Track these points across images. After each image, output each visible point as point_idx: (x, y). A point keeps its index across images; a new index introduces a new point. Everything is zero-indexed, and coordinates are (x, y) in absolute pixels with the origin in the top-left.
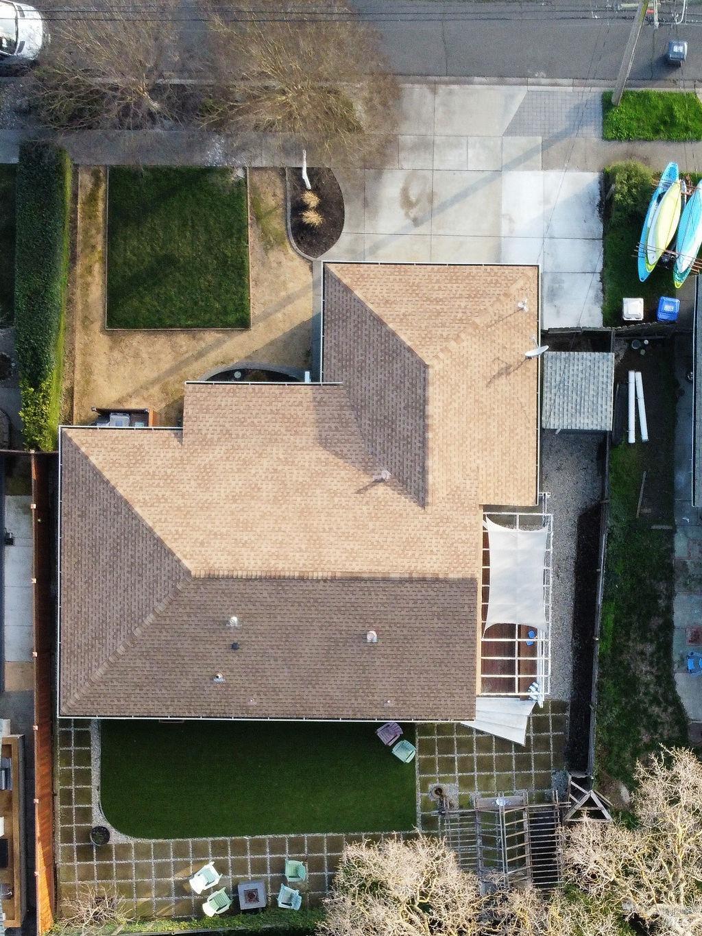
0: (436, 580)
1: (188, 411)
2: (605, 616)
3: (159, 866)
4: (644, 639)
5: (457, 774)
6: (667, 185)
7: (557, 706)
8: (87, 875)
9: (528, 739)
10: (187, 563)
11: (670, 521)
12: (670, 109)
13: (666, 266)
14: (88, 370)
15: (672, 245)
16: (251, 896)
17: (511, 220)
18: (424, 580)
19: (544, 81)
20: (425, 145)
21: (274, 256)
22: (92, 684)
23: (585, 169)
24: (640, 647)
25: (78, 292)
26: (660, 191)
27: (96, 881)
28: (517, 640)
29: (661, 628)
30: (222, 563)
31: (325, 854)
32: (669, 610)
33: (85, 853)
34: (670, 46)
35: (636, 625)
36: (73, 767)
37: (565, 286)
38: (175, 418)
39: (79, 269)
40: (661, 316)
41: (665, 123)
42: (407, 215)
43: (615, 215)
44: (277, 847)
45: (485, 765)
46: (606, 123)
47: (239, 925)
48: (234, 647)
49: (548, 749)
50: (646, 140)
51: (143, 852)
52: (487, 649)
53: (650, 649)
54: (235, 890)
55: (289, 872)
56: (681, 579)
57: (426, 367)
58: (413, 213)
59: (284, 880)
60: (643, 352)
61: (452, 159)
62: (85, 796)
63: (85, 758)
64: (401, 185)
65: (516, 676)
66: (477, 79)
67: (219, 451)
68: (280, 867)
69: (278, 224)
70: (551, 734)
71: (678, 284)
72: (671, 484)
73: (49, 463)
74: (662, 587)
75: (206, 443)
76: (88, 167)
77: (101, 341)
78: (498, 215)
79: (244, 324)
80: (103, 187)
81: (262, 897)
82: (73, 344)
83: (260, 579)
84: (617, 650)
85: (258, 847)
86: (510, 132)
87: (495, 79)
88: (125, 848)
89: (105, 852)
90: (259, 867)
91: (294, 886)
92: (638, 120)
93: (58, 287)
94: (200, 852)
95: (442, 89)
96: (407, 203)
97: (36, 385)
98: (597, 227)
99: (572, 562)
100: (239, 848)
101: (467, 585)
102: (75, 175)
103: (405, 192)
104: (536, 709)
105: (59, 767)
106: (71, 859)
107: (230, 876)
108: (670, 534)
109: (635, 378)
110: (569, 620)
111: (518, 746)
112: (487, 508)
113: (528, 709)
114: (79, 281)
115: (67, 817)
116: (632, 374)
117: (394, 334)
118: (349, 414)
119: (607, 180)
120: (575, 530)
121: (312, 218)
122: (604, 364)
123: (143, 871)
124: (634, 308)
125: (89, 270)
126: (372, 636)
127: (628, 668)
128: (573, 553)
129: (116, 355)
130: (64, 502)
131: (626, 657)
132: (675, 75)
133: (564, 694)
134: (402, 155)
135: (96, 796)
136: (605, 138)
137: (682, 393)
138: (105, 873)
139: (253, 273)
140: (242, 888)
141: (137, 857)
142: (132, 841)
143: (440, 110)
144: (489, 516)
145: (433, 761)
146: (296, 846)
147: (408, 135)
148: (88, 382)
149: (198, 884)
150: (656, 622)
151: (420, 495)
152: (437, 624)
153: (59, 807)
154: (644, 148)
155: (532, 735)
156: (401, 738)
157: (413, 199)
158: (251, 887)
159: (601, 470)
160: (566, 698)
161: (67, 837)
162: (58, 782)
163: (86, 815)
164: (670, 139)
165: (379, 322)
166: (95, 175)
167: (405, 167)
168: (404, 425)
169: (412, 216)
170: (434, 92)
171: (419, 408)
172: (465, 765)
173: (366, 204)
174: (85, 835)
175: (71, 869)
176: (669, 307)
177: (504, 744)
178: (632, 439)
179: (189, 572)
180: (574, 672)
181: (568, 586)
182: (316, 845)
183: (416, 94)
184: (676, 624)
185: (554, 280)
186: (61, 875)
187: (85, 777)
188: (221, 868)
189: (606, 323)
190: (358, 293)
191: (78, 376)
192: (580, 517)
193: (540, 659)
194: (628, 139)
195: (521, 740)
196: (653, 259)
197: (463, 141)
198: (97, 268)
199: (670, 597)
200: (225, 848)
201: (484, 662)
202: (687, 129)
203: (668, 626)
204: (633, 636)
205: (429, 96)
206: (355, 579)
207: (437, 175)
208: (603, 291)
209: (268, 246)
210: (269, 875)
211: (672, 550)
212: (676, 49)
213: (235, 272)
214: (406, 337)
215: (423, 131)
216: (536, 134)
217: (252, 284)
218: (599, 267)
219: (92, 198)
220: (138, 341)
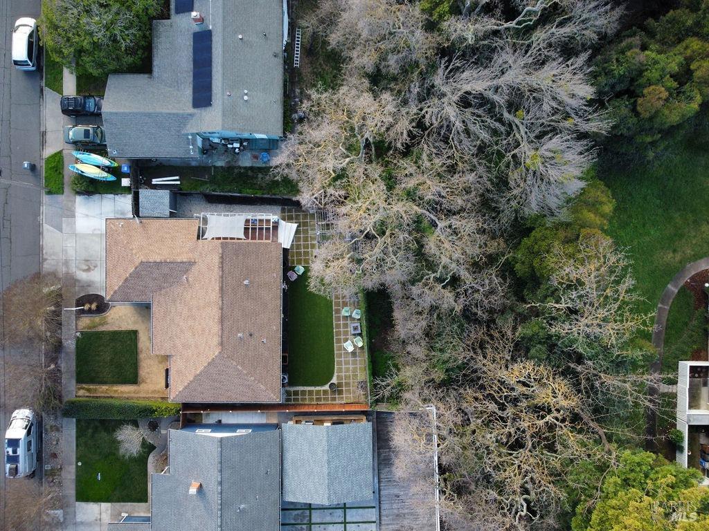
0: (222, 257)
1: (162, 353)
2: (248, 193)
3: (345, 364)
4: (257, 178)
5: (310, 250)
6: (77, 169)
7: (283, 211)
8: (348, 391)
9: (296, 223)
10: (216, 353)
11: (210, 167)
12: (51, 168)
13: (108, 169)
14: (154, 392)
15: (99, 167)
16: (355, 329)
17: (95, 230)
18: (222, 262)
19: (41, 218)
20: (66, 263)
21: (109, 320)
22: (267, 389)
23: (75, 202)
24: (260, 179)
25: (124, 395)
26: (80, 172)
27: (351, 388)
28: (250, 227)
29: (252, 171)
30: (216, 340)
31: (341, 300)
32: (245, 168)
33: (340, 392)
34: (25, 168)
35: (251, 181)
36: (307, 397)
37: (119, 209)
38: (167, 358)
39: (116, 395)
40: (129, 172)
41: (56, 170)
42: (93, 270)
43: (91, 189)
44: (338, 319)
45: (306, 239)
46: (57, 193)
47: (364, 333)
48: (251, 335)
49: (299, 215)
50: (63, 177)
51: (340, 370)
52: (254, 238)
53: (260, 176)
54: (354, 335)
55: (347, 314)
56: (233, 163)
57: (142, 262)
58: (92, 268)
59: (350, 316)
60: (145, 179)
61: (71, 252)
62: (318, 392)
63: (303, 392)
64: (81, 272)
65: (265, 227)
66: (41, 243)
67: (177, 341)
68: (346, 318)
69: (97, 319)
70: (294, 214)
71: (116, 165)
72: (196, 168)
73: (186, 406)
74: (236, 171)
75: (174, 346)
76: (76, 392)
77: (143, 387)
78: (93, 235)
79: (135, 332)
80: (84, 386)
81: (356, 325)
82: (144, 398)
83: (222, 325)
84: (261, 188)
85: (338, 326)
86: (60, 230)
87: (41, 236)
88: (338, 376)
89: (340, 385)
90: (346, 326)
91: (351, 313)
92: (55, 181)
93: (117, 402)
94: (340, 348)
95: (45, 256)
96: (88, 270)
97: (154, 411)
98: (97, 197)
99: (226, 206)
100: (338, 333)
101: (224, 246)
102: (79, 397)
103: (84, 271)
104: (284, 219)
105: (307, 402)
106: (343, 398)
107: (349, 337)
108: (215, 167)
109: (155, 181)
110: (249, 207)
111: (298, 227)
112: (198, 238)
113: (282, 223)
114: (120, 395)
115: (326, 399)
116: (153, 183)
117: (130, 274)
118: (163, 292)
119: (79, 193)
120: (214, 205)
121: (94, 306)
122: (144, 193)
123: (348, 370)
124: (125, 182)
125: (116, 391)
126: (246, 282)
127: (268, 184)
128: (223, 205)
129: (148, 381)
130: (198, 400)
131: (264, 185)
132: (38, 166)
133: (278, 209)
134: (70, 272)
135: (318, 388)
136: (63, 193)
137: (161, 164)
138: (347, 384)
139: (116, 329)
140: (353, 332)
141: (342, 372)
142: (336, 374)
143: (53, 257)
144: (202, 237)
145: (304, 259)
146: (338, 311)
147: (62, 270)
148: (159, 392)
149: (350, 349)
150: (250, 173)
151: (191, 264)
152: (241, 257)
153: (322, 402)
154: (66, 179)
155: (294, 221)
156: (294, 271)
157: (87, 268)
158: (352, 328)
159: (191, 194)
160: (280, 208)
161: (334, 399)
162: (313, 403)
163: (325, 392)
164: (63, 168)
165: (126, 280)
166: (79, 389)
167: (74, 271)
168: (165, 270)
169: (93, 268)
170: (46, 259)
171: (158, 264)
172: (306, 247)
173: (89, 286)
174: (333, 392)
175: (346, 398)
176: (125, 169)
177: (297, 232)
178: (179, 183)
179: (220, 352)
180: (270, 205)
181: (221, 206)
182: (338, 304)
183: (47, 267)
184: (251, 165)
185: (118, 213)
186: (349, 401)
187: (311, 392)
188: (346, 340)
189: (130, 193)
190: (116, 288)
191: (156, 396)
192: (209, 202)
193: (259, 217)
194: (63, 184)
195: (296, 225)
196: (105, 174)
197: (64, 248)
198: (115, 388)
199: (240, 168)
200: (338, 339)
201: (266, 239)
202: (59, 162)
203: (251, 168)
204: (255, 182)
205: (47, 261)
206: (222, 289)
207: (78, 258)
208: (121, 194)
209: (105, 323)
210: (349, 322)
211: (222, 167)
212: (26, 166)
213: (116, 336)
214: (132, 270)
215: (61, 264)
216: (62, 221)
217: (120, 329)
218: (112, 196)
219: (88, 390)
220: (143, 373)
